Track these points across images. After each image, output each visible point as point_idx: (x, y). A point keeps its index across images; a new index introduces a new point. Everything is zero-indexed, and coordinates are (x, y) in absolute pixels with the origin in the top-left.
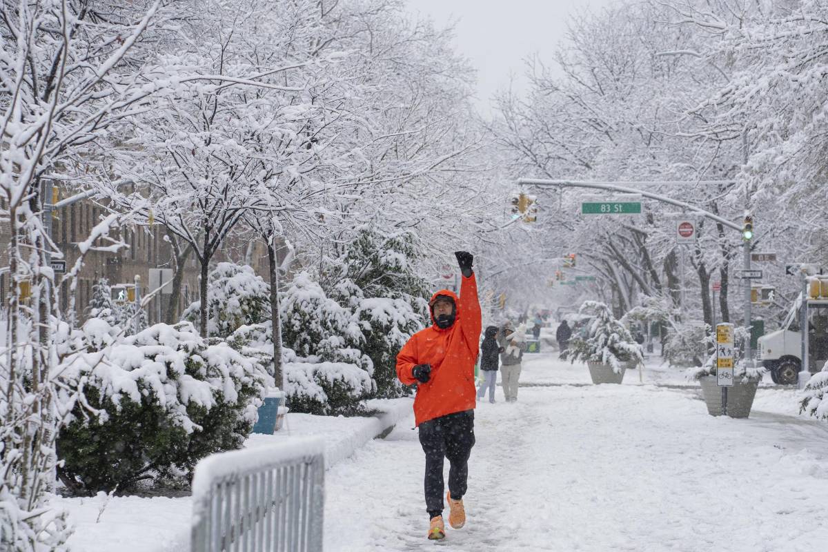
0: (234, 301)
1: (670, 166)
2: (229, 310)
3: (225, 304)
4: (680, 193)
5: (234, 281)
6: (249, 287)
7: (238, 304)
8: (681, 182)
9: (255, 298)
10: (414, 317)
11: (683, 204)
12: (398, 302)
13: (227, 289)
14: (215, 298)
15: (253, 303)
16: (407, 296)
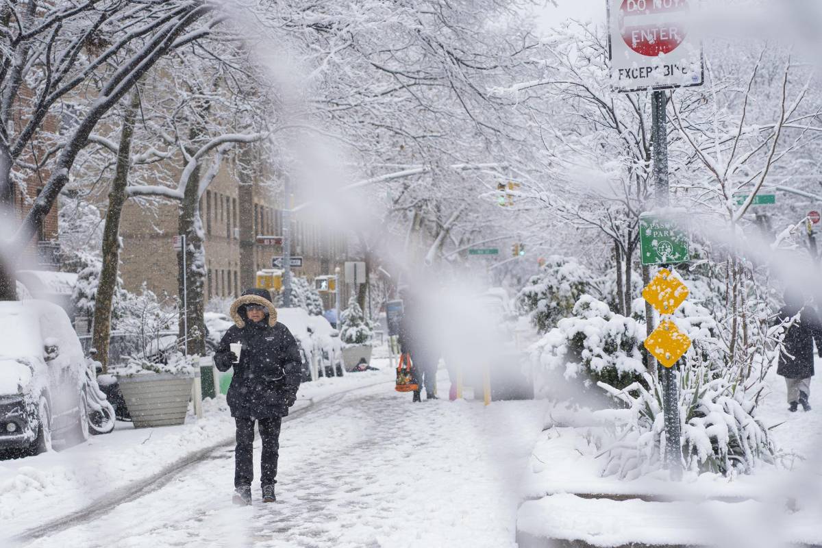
0: (565, 286)
1: (794, 162)
2: (561, 293)
3: (558, 288)
4: (804, 185)
5: (564, 270)
6: (575, 274)
7: (569, 288)
8: (805, 176)
9: (581, 284)
10: (711, 294)
11: (810, 195)
12: (698, 283)
13: (559, 276)
14: (550, 284)
15: (580, 287)
16: (704, 278)
